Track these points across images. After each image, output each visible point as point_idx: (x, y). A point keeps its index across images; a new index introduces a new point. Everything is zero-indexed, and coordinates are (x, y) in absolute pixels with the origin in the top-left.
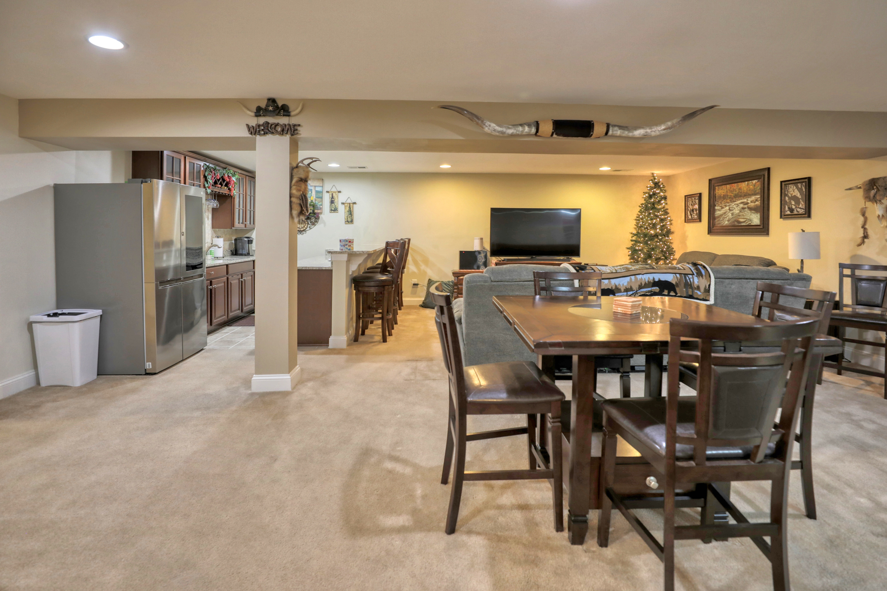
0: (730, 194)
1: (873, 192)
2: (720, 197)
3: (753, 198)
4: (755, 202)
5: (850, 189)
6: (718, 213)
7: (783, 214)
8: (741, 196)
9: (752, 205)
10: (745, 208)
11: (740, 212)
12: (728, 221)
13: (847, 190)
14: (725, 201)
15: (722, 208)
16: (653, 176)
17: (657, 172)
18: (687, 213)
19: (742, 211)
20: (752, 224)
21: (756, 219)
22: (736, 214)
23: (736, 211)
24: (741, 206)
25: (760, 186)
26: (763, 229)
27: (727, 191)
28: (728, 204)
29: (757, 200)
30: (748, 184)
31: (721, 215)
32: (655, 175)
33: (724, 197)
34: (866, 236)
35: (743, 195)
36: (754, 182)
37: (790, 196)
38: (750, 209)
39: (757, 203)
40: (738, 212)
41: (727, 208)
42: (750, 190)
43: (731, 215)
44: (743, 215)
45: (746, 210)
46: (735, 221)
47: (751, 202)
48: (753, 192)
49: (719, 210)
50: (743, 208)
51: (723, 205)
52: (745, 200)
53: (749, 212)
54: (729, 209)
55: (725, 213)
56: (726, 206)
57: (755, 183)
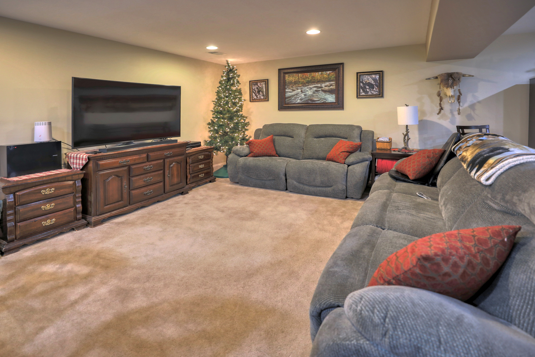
0: (302, 80)
1: (450, 81)
2: (291, 83)
3: (327, 84)
4: (329, 87)
5: (429, 79)
6: (288, 94)
7: (358, 94)
8: (314, 82)
9: (327, 88)
10: (319, 91)
11: (314, 93)
12: (301, 100)
13: (427, 79)
14: (297, 85)
15: (294, 90)
16: (228, 63)
17: (231, 60)
18: (252, 95)
19: (316, 93)
20: (327, 102)
21: (331, 98)
22: (310, 95)
23: (310, 93)
24: (315, 89)
25: (335, 75)
26: (339, 105)
27: (299, 78)
28: (299, 88)
29: (331, 85)
30: (321, 74)
31: (293, 96)
32: (229, 62)
33: (296, 83)
34: (442, 109)
35: (316, 81)
36: (328, 72)
37: (365, 83)
38: (325, 91)
39: (331, 87)
40: (312, 93)
41: (300, 90)
42: (324, 78)
43: (303, 95)
44: (317, 96)
45: (320, 92)
46: (309, 100)
47: (326, 86)
48: (327, 80)
49: (290, 92)
50: (316, 91)
51: (294, 89)
52: (319, 85)
53: (323, 93)
54: (302, 91)
55: (297, 94)
56: (298, 89)
57: (330, 73)
